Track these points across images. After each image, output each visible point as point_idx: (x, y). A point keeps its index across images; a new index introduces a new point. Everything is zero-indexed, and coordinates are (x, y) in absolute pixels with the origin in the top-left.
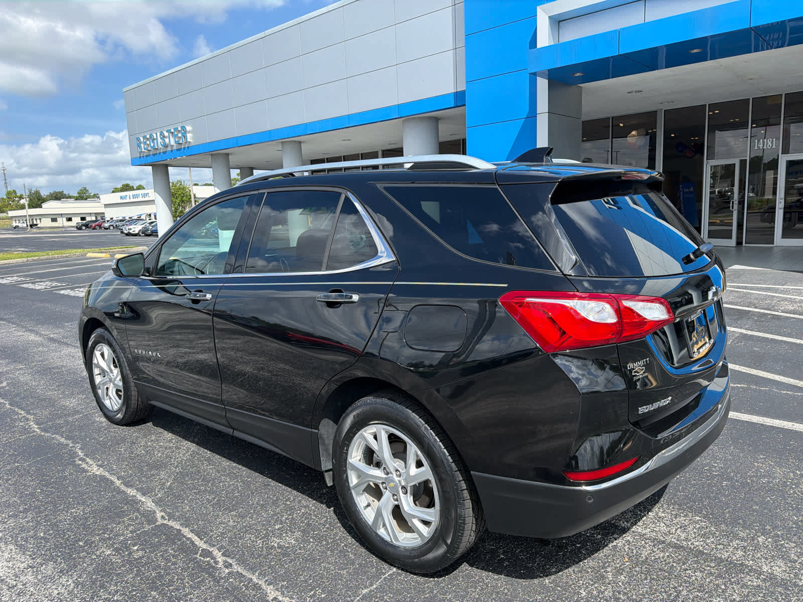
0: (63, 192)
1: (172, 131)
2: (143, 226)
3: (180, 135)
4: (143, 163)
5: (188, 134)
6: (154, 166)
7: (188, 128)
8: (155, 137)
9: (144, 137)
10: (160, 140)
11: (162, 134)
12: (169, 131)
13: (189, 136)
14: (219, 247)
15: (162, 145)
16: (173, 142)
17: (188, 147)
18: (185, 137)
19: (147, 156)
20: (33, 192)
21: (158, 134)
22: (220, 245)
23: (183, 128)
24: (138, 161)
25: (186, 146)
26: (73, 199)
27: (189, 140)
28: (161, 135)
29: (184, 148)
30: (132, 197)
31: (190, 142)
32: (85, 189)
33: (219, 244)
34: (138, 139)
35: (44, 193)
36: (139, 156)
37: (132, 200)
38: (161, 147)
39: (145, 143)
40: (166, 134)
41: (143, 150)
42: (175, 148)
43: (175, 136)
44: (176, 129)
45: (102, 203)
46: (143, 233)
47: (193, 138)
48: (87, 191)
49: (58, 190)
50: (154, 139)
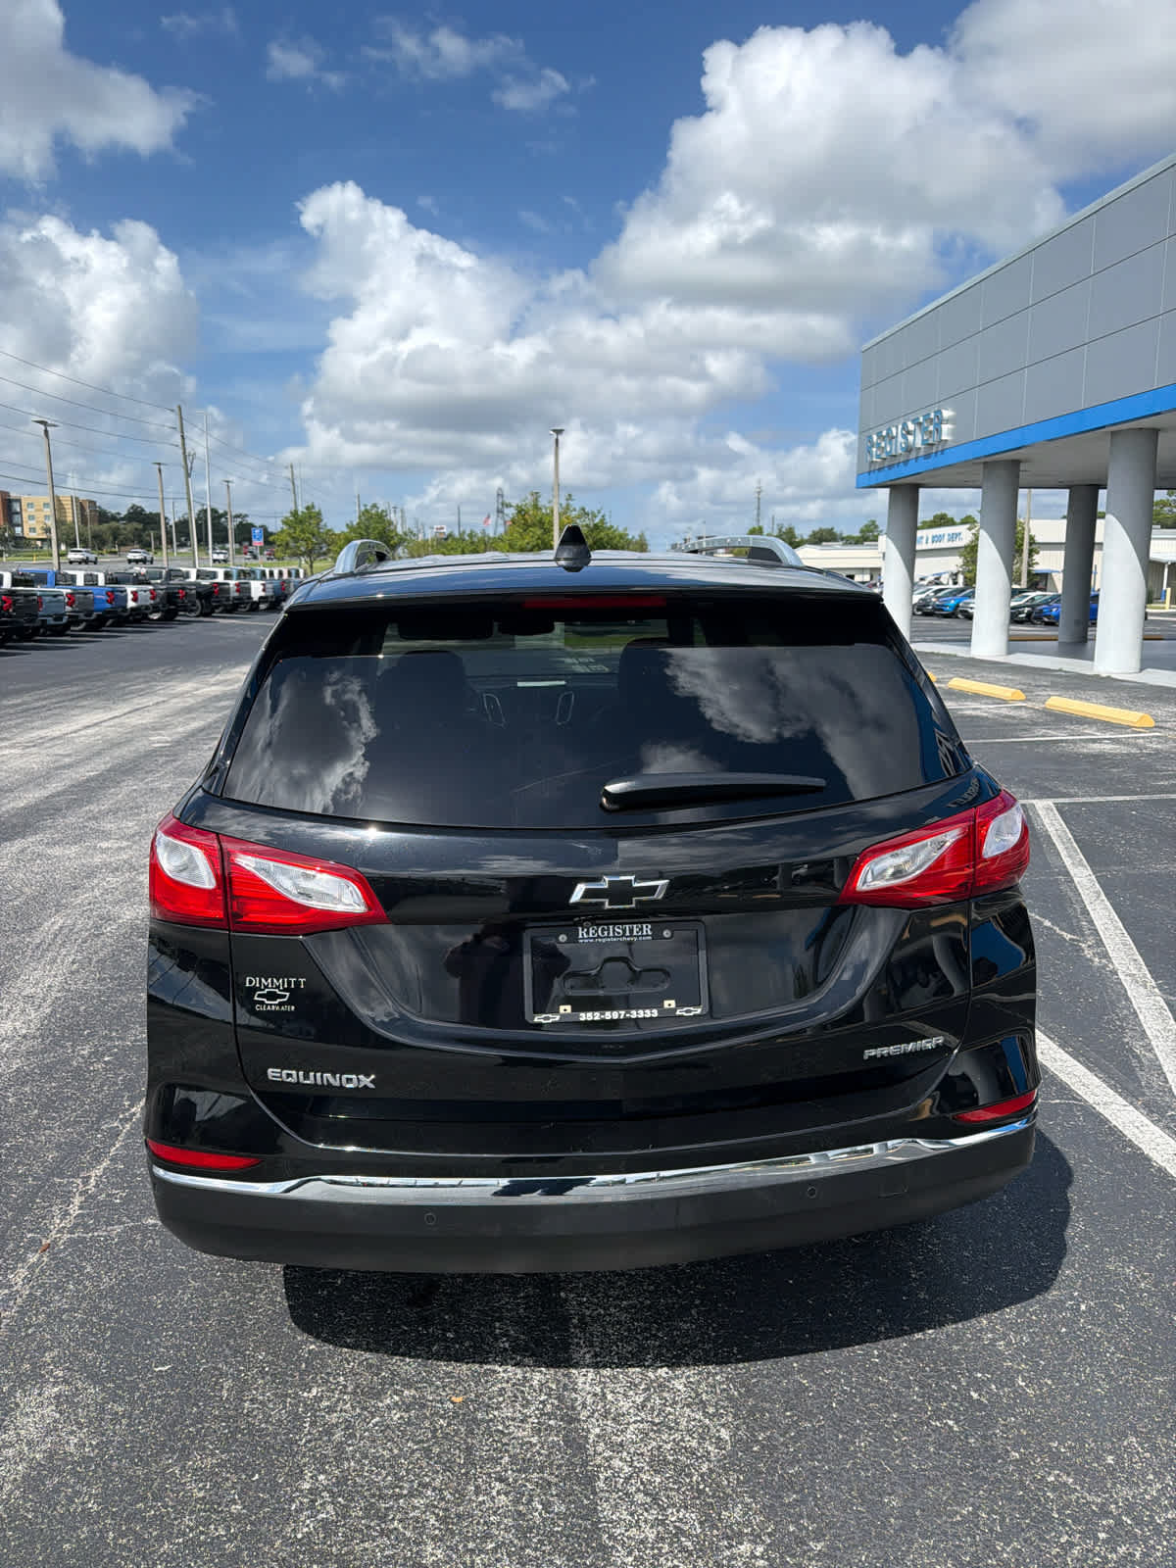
0: (832, 529)
1: (921, 420)
2: (923, 596)
3: (931, 428)
4: (873, 483)
5: (943, 426)
6: (894, 487)
7: (946, 414)
8: (895, 434)
9: (879, 435)
10: (900, 439)
11: (905, 427)
12: (916, 422)
13: (945, 428)
14: (970, 645)
15: (902, 448)
16: (919, 444)
17: (942, 451)
18: (938, 431)
19: (879, 469)
20: (784, 530)
21: (900, 427)
22: (972, 643)
23: (938, 413)
24: (868, 481)
25: (940, 448)
26: (841, 543)
27: (944, 438)
28: (903, 428)
29: (936, 453)
30: (930, 541)
31: (946, 441)
32: (874, 522)
33: (969, 641)
34: (870, 438)
35: (803, 532)
36: (868, 470)
37: (930, 546)
38: (900, 451)
39: (878, 446)
40: (911, 426)
41: (875, 459)
42: (922, 453)
43: (924, 431)
44: (927, 418)
45: (880, 550)
46: (918, 610)
47: (953, 433)
48: (876, 527)
49: (826, 526)
50: (893, 438)
